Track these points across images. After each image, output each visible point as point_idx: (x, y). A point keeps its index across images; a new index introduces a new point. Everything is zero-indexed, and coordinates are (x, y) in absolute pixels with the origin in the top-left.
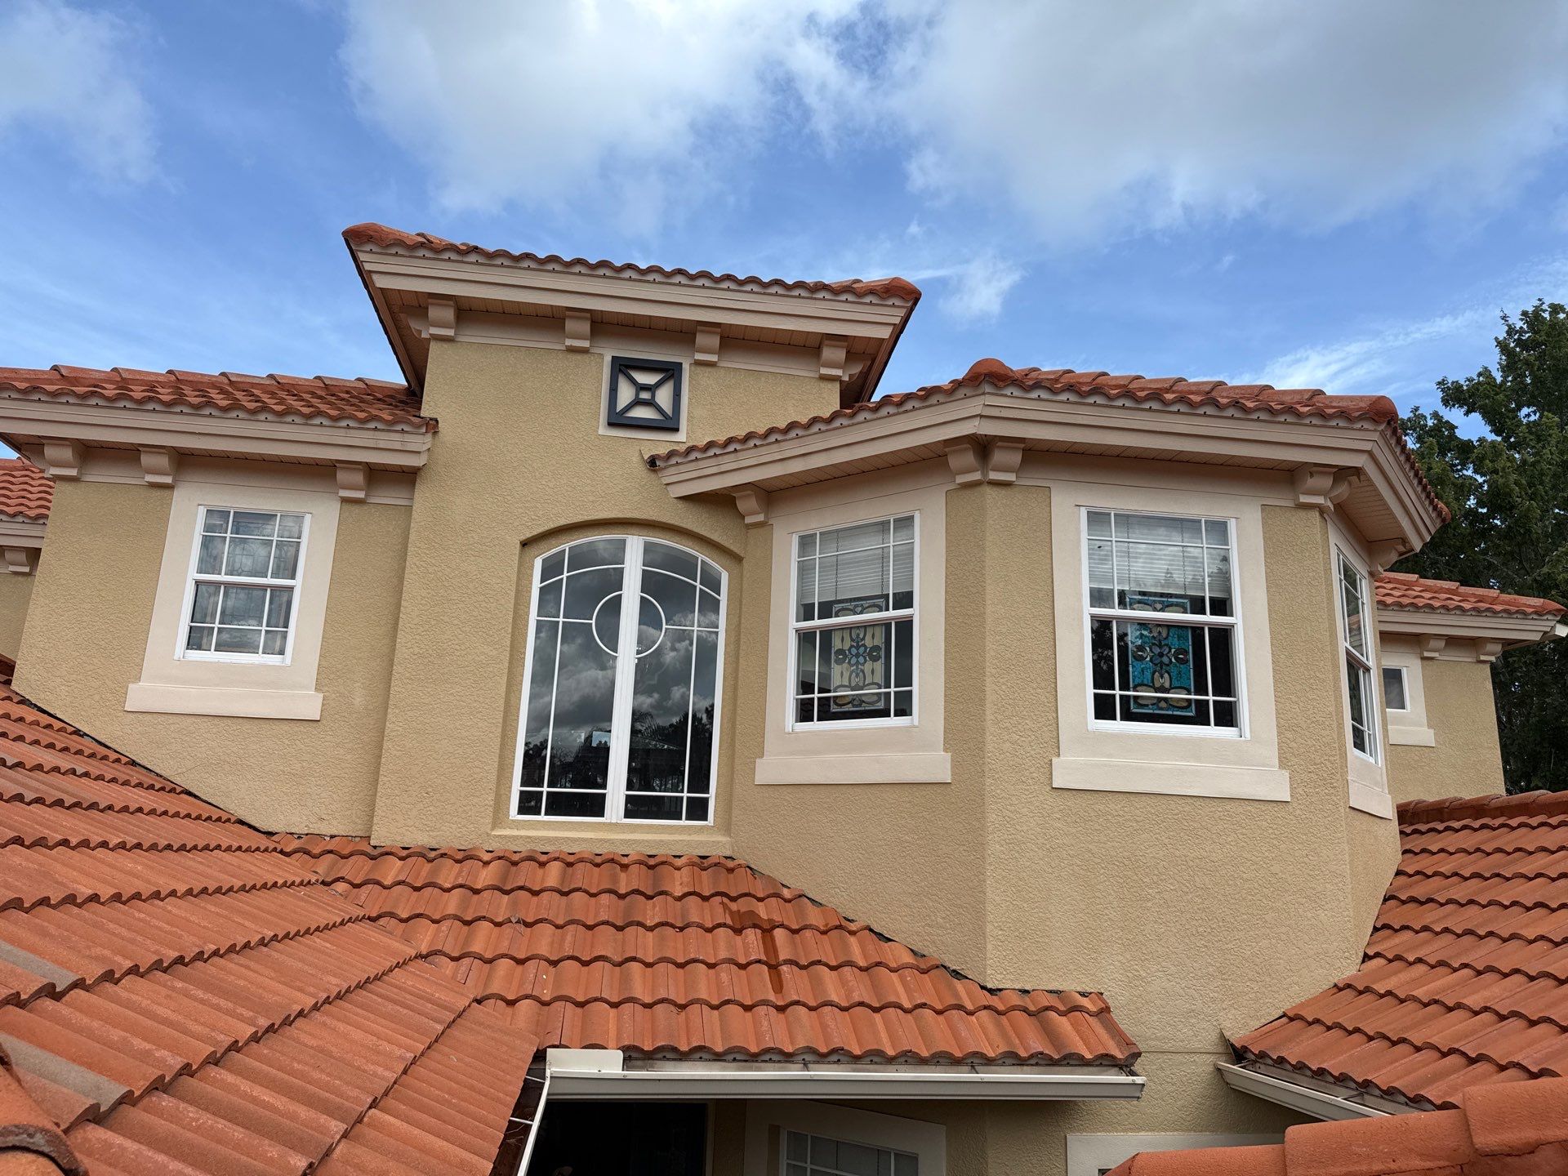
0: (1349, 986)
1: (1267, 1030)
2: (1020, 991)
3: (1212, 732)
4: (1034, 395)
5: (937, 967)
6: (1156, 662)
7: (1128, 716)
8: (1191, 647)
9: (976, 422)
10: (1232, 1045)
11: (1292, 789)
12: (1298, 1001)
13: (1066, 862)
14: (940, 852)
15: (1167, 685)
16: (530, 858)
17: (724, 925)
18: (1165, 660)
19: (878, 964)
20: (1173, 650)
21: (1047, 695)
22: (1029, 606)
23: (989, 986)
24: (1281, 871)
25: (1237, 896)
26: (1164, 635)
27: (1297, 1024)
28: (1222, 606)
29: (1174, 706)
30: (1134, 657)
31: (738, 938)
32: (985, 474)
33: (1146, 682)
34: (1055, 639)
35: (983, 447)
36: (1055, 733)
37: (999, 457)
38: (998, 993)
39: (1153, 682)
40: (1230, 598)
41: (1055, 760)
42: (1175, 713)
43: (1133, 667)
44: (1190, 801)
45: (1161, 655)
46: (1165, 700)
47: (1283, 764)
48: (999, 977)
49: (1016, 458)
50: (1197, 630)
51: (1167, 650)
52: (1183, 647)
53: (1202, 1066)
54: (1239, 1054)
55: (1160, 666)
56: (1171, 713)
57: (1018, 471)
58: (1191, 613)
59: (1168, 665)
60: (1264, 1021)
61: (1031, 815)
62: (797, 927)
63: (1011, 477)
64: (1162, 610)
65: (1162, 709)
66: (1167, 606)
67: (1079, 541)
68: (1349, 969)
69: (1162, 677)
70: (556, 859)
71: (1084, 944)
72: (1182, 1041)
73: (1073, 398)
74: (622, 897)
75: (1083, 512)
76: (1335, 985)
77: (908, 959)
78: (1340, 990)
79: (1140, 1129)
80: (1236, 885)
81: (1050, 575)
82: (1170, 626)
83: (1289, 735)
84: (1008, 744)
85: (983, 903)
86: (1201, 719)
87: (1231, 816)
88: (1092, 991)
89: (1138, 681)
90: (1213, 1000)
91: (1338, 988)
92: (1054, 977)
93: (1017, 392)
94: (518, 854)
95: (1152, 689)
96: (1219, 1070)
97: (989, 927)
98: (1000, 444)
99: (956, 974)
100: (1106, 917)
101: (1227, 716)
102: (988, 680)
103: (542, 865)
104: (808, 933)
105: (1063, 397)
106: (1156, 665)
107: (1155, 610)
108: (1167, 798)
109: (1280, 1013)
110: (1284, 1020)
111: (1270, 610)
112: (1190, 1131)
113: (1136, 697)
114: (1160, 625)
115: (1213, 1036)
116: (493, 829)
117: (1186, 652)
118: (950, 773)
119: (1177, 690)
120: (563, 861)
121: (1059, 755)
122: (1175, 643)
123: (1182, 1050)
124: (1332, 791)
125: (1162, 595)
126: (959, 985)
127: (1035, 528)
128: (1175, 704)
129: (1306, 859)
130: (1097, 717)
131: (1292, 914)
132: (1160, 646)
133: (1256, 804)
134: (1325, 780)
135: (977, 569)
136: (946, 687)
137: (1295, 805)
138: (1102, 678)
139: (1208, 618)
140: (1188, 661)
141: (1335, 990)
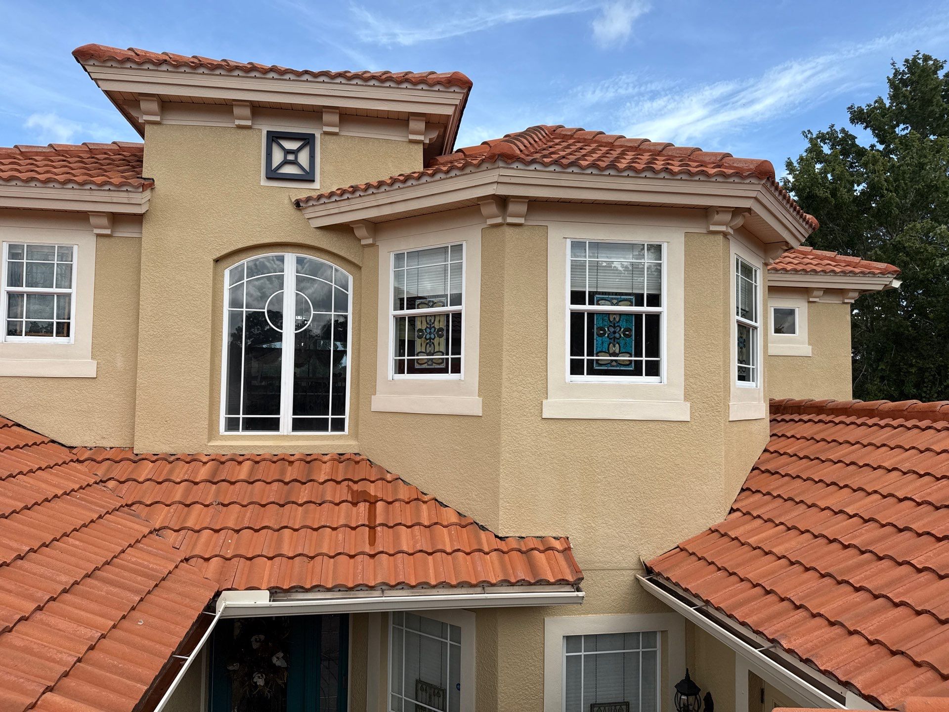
0: (717, 531)
1: (666, 557)
2: (519, 537)
3: (644, 380)
4: (532, 167)
5: (472, 524)
6: (611, 337)
7: (592, 372)
8: (633, 327)
9: (495, 186)
10: (645, 565)
11: (691, 413)
12: (687, 538)
13: (549, 462)
14: (475, 457)
15: (617, 351)
16: (232, 460)
17: (346, 501)
18: (617, 335)
19: (436, 523)
20: (622, 329)
21: (542, 361)
22: (532, 306)
23: (500, 535)
24: (682, 463)
25: (653, 479)
26: (617, 319)
27: (683, 554)
28: (655, 300)
29: (620, 364)
30: (597, 334)
31: (355, 509)
32: (504, 219)
33: (604, 350)
34: (547, 326)
35: (502, 202)
36: (545, 385)
37: (512, 208)
38: (506, 539)
39: (608, 350)
40: (661, 294)
41: (545, 402)
42: (621, 368)
43: (597, 341)
44: (627, 422)
45: (615, 332)
46: (616, 361)
47: (686, 398)
48: (506, 530)
49: (523, 208)
50: (638, 316)
51: (619, 329)
52: (629, 327)
53: (627, 578)
54: (648, 571)
55: (614, 340)
56: (618, 368)
57: (526, 216)
58: (636, 305)
59: (618, 339)
60: (666, 550)
61: (529, 435)
62: (391, 500)
63: (521, 221)
64: (617, 304)
65: (613, 366)
66: (620, 301)
67: (565, 261)
68: (718, 518)
69: (614, 346)
70: (248, 460)
71: (558, 509)
72: (616, 563)
73: (558, 169)
74: (287, 483)
75: (569, 242)
76: (710, 529)
77: (454, 519)
78: (713, 532)
79: (588, 613)
80: (653, 472)
81: (545, 284)
82: (621, 314)
83: (692, 380)
84: (516, 393)
85: (498, 488)
86: (637, 372)
87: (651, 431)
88: (562, 536)
89: (599, 349)
90: (636, 539)
91: (712, 531)
92: (539, 529)
93: (520, 166)
94: (225, 456)
95: (608, 355)
96: (637, 579)
97: (501, 502)
98: (512, 199)
99: (483, 528)
100: (572, 493)
101: (654, 370)
102: (505, 353)
103: (240, 463)
104: (397, 504)
105: (552, 168)
106: (610, 339)
107: (613, 304)
108: (613, 421)
109: (676, 545)
110: (678, 550)
111: (685, 302)
112: (617, 613)
113: (597, 360)
114: (615, 314)
115: (635, 560)
116: (209, 441)
117: (630, 330)
118: (481, 410)
119: (623, 354)
120: (252, 460)
121: (547, 398)
122: (624, 325)
123: (615, 568)
124: (717, 413)
125: (616, 294)
126: (483, 534)
127: (537, 254)
128: (621, 363)
129: (698, 456)
130: (572, 373)
131: (687, 488)
132: (614, 327)
133: (668, 424)
134: (713, 407)
135: (500, 282)
136: (480, 357)
137: (692, 423)
138: (576, 348)
139: (645, 309)
140: (631, 336)
141: (710, 532)
